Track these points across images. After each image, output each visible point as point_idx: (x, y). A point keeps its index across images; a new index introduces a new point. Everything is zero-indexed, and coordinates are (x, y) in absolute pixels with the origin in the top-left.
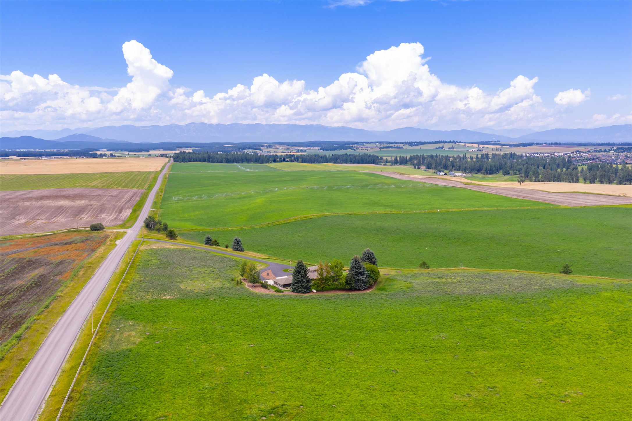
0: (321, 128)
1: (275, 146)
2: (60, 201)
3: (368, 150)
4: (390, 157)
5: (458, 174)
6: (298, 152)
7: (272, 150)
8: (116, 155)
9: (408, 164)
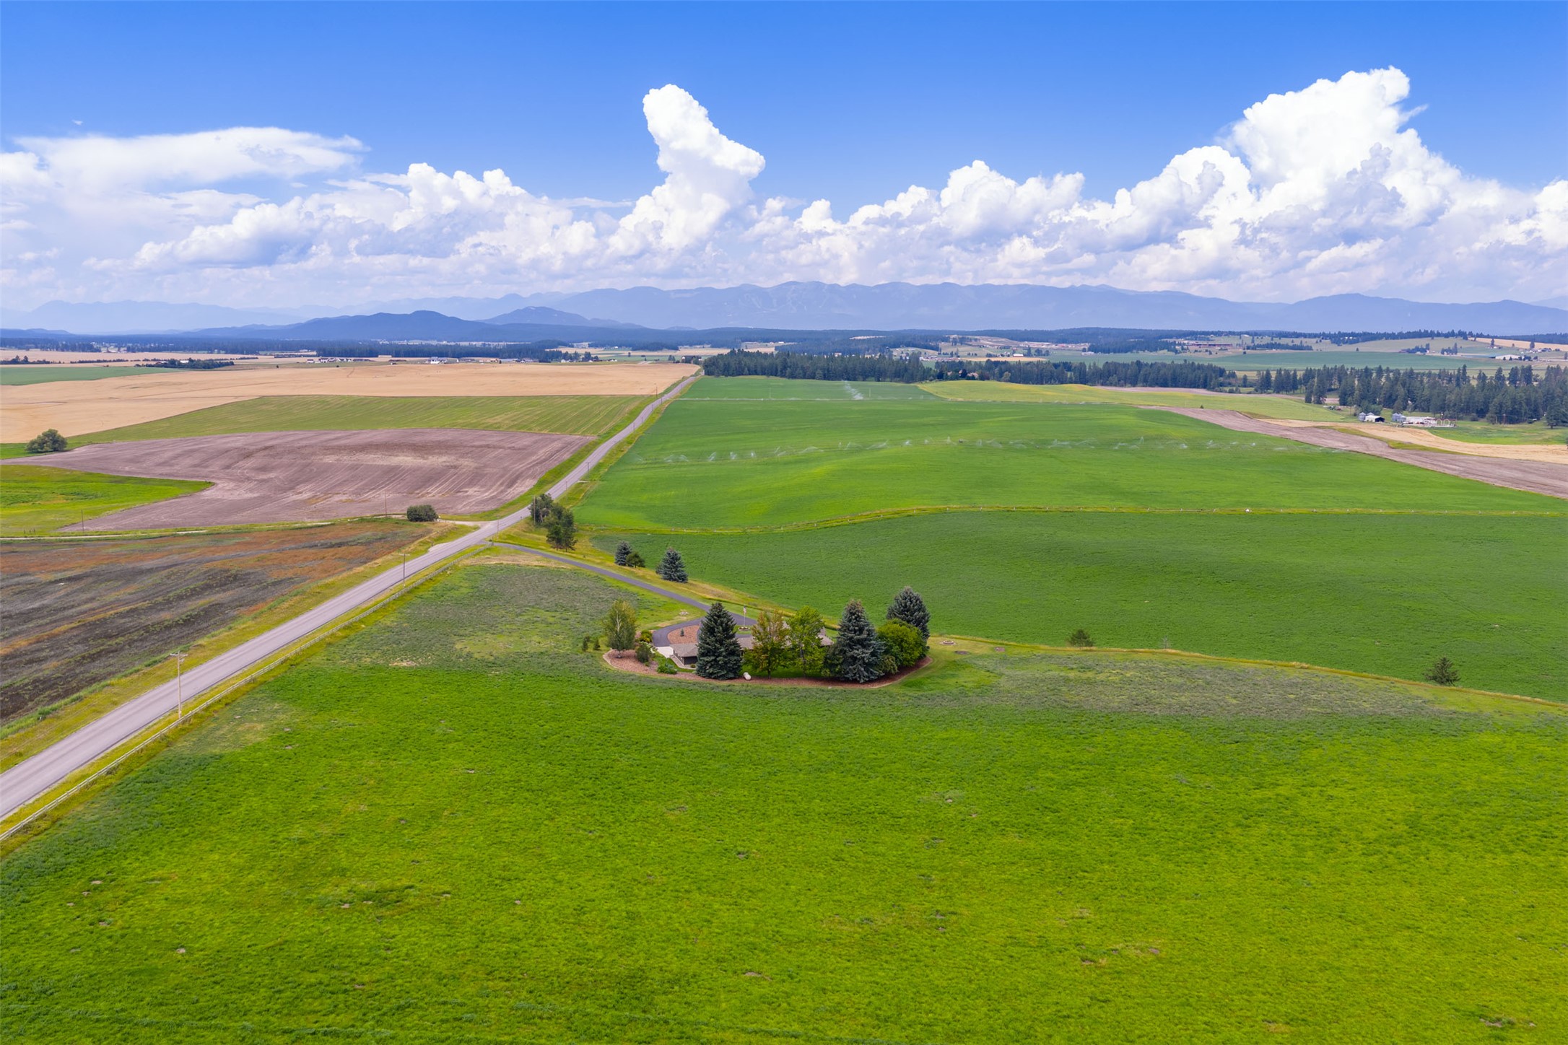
0: (1110, 296)
1: (976, 340)
2: (397, 456)
3: (1211, 353)
4: (1256, 372)
5: (1415, 419)
6: (1028, 354)
7: (963, 350)
8: (599, 356)
9: (1298, 391)
